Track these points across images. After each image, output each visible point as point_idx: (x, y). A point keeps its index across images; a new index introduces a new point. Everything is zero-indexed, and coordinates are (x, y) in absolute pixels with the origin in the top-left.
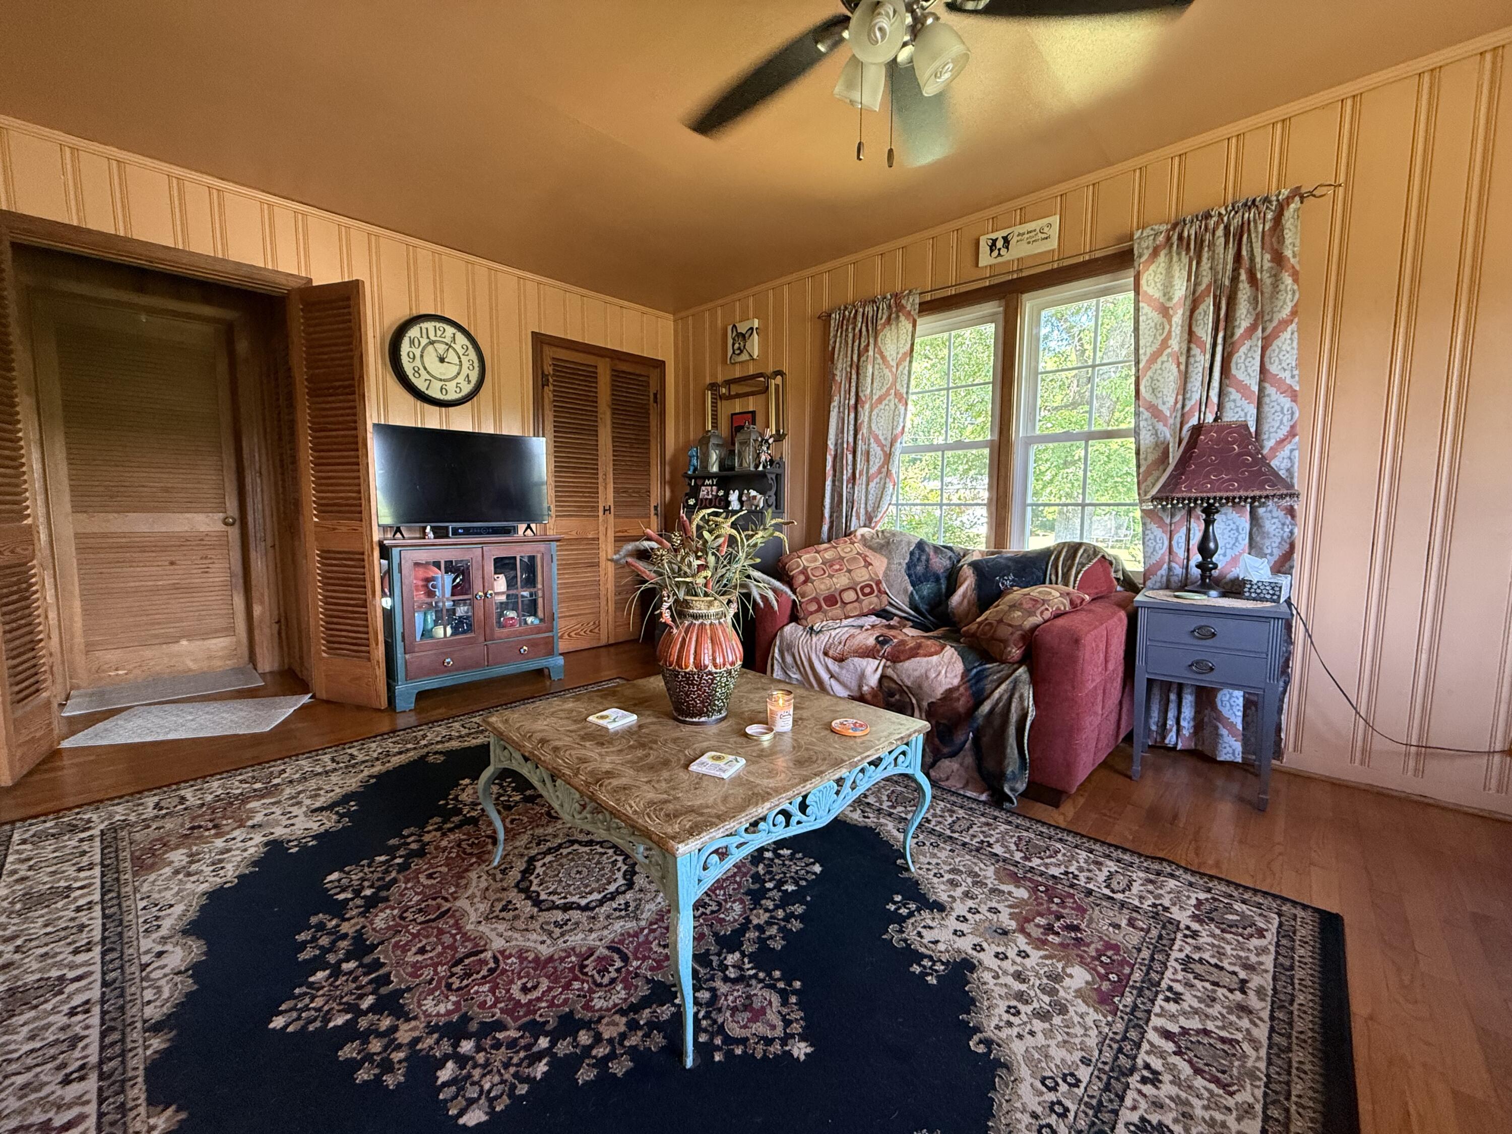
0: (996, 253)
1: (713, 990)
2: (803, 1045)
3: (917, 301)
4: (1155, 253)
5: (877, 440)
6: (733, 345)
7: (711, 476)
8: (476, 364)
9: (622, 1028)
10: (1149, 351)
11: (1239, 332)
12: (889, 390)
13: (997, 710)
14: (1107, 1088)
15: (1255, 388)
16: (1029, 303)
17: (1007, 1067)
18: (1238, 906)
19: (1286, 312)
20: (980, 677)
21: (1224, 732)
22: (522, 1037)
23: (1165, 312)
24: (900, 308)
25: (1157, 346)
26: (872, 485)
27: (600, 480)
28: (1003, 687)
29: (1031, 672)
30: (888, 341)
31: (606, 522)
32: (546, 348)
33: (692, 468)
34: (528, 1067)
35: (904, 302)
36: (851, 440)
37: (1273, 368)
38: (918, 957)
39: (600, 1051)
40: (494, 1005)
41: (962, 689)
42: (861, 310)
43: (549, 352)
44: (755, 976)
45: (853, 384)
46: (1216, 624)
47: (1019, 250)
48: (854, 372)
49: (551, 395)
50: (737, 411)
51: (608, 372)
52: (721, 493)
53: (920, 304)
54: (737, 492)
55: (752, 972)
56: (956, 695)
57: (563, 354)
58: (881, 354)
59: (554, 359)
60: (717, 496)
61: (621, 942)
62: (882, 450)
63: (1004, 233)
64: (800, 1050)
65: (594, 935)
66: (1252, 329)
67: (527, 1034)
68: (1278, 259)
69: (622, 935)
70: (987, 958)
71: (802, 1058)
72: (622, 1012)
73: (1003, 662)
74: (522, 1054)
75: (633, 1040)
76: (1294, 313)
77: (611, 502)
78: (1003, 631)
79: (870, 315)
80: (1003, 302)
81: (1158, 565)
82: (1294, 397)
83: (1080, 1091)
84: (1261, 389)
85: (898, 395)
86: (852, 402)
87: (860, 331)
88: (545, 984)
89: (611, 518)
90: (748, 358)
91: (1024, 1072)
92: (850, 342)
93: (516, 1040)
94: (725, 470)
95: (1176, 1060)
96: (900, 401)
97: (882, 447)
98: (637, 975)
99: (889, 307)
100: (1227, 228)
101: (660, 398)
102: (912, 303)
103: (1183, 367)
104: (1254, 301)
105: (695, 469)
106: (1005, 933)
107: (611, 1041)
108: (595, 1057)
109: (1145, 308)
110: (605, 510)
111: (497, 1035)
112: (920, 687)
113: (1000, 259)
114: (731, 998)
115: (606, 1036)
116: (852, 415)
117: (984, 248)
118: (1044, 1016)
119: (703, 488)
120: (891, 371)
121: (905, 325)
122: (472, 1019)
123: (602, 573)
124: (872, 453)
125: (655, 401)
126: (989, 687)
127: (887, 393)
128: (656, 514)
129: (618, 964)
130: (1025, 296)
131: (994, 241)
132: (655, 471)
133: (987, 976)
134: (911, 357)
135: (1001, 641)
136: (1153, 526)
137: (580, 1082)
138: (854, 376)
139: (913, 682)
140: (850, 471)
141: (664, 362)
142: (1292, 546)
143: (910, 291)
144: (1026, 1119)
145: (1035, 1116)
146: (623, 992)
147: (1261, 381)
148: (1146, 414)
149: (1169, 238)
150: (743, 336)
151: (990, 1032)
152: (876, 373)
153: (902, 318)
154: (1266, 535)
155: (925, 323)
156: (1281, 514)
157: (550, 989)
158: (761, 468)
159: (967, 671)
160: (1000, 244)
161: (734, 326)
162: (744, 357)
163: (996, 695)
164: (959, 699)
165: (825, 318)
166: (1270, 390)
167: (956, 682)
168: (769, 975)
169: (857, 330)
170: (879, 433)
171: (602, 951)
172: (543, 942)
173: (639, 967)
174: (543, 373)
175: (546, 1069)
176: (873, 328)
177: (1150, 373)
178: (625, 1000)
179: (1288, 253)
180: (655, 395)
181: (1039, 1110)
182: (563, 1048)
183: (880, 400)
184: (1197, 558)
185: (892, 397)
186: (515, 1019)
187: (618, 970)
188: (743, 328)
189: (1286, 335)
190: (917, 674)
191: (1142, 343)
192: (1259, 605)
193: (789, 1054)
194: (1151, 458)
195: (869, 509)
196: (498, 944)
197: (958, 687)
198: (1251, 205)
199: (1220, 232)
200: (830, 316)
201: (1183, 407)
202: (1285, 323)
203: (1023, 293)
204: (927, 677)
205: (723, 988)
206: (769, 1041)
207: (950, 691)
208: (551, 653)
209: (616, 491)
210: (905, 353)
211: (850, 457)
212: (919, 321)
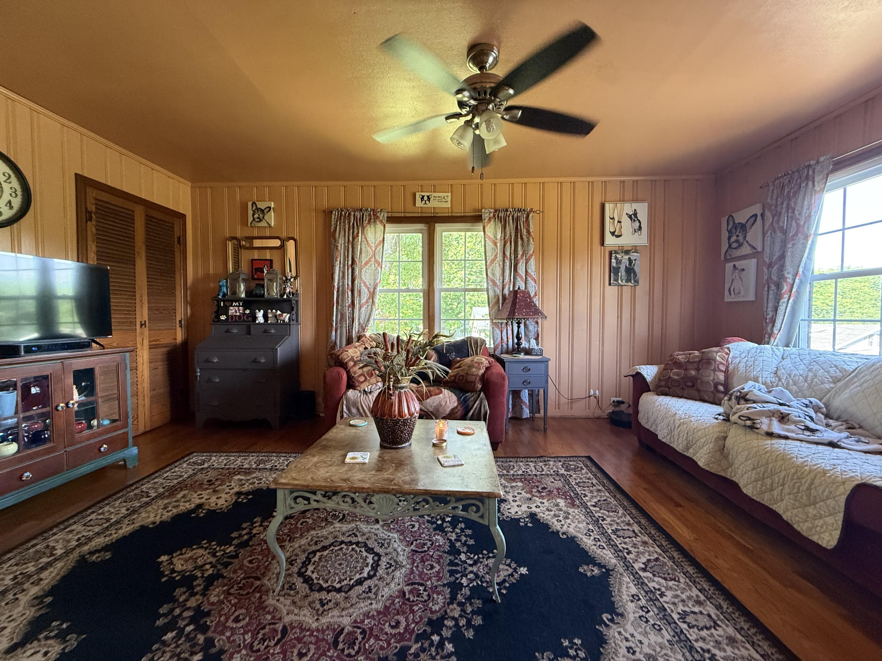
0: (424, 202)
1: (471, 572)
2: (522, 569)
3: (386, 215)
4: (490, 219)
5: (365, 285)
6: (253, 215)
7: (239, 300)
8: (19, 192)
9: (459, 609)
10: (491, 258)
11: (519, 256)
12: (370, 259)
13: (475, 414)
14: (599, 528)
15: (524, 277)
16: (439, 227)
17: (575, 537)
18: (571, 463)
19: (531, 252)
20: (466, 400)
21: (524, 407)
22: (422, 644)
23: (495, 244)
24: (376, 217)
25: (493, 257)
26: (363, 309)
27: (138, 301)
28: (477, 402)
29: (485, 394)
30: (369, 233)
31: (142, 334)
32: (89, 190)
33: (221, 294)
34: (443, 651)
35: (378, 214)
36: (350, 283)
37: (529, 271)
38: (518, 520)
39: (463, 622)
40: (389, 644)
41: (459, 407)
42: (353, 213)
43: (92, 193)
44: (479, 558)
45: (350, 253)
46: (529, 366)
47: (433, 204)
48: (350, 246)
49: (94, 230)
50: (255, 258)
51: (143, 217)
52: (248, 312)
53: (387, 217)
54: (262, 311)
55: (476, 557)
56: (457, 410)
57: (105, 197)
58: (366, 239)
59: (96, 199)
60: (244, 314)
61: (410, 579)
62: (368, 290)
63: (428, 194)
64: (523, 570)
65: (393, 585)
66: (522, 255)
67: (423, 641)
68: (528, 232)
69: (405, 577)
70: (534, 509)
71: (527, 573)
72: (451, 603)
73: (472, 392)
74: (433, 649)
75: (469, 609)
76: (533, 252)
77: (146, 318)
78: (472, 378)
79: (358, 217)
80: (427, 225)
81: (498, 345)
82: (535, 282)
83: (595, 532)
84: (526, 278)
85: (376, 261)
86: (350, 263)
87: (353, 224)
88: (402, 619)
89: (146, 331)
90: (266, 225)
91: (580, 536)
92: (347, 229)
93: (421, 647)
94: (250, 297)
95: (602, 511)
96: (379, 265)
97: (368, 289)
98: (436, 587)
99: (370, 215)
100: (513, 217)
101: (182, 241)
102: (383, 216)
103: (502, 266)
104: (523, 246)
105: (224, 295)
106: (530, 499)
107: (461, 616)
108: (463, 626)
109: (488, 241)
110: (142, 325)
111: (410, 652)
112: (438, 410)
113: (425, 205)
114: (481, 570)
115: (457, 615)
116: (350, 270)
117: (418, 199)
118: (567, 518)
119: (231, 308)
120: (371, 249)
121: (380, 227)
122: (387, 657)
123: (139, 375)
124: (362, 291)
125: (179, 243)
126: (471, 404)
127: (370, 260)
128: (181, 326)
129: (421, 588)
130: (436, 225)
131: (423, 197)
132: (180, 294)
133: (541, 515)
134: (383, 243)
135: (471, 382)
136: (496, 329)
137: (471, 637)
138: (350, 249)
139: (434, 409)
140: (350, 301)
141: (185, 215)
142: (538, 335)
143: (381, 210)
144: (595, 547)
145: (595, 545)
146: (440, 596)
147: (526, 275)
148: (491, 284)
149: (494, 216)
150: (262, 211)
151: (562, 531)
152: (363, 249)
153: (378, 223)
154: (530, 331)
155: (389, 227)
156: (534, 323)
157: (407, 619)
158: (285, 297)
159: (459, 399)
160: (426, 198)
161: (254, 203)
162: (263, 224)
163: (475, 406)
164: (457, 412)
165: (328, 213)
166: (529, 279)
167: (456, 404)
168: (483, 554)
169: (351, 224)
170: (366, 281)
171: (407, 589)
172: (371, 604)
173: (432, 584)
174: (86, 208)
175: (451, 645)
176: (360, 223)
177: (491, 267)
178: (445, 598)
179: (531, 231)
180: (179, 239)
181: (594, 543)
182: (447, 633)
183: (366, 263)
184: (516, 341)
185: (372, 262)
186: (410, 640)
187: (425, 590)
188: (262, 205)
189: (532, 260)
190: (435, 404)
191: (487, 254)
192: (537, 357)
193: (521, 574)
194: (494, 301)
195: (362, 322)
196: (346, 621)
197: (457, 407)
198: (519, 210)
199: (511, 218)
200: (332, 212)
201: (503, 282)
202: (532, 255)
203: (437, 223)
204: (441, 405)
205: (475, 569)
206: (512, 575)
207: (453, 409)
208: (126, 446)
209: (150, 309)
210: (380, 241)
211: (350, 293)
212: (387, 225)
